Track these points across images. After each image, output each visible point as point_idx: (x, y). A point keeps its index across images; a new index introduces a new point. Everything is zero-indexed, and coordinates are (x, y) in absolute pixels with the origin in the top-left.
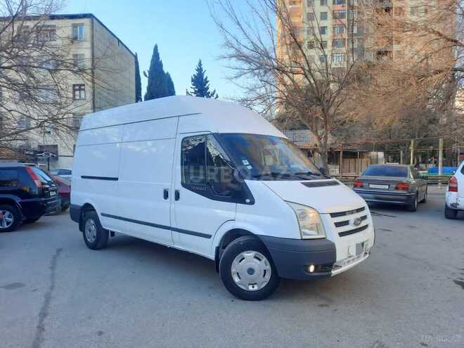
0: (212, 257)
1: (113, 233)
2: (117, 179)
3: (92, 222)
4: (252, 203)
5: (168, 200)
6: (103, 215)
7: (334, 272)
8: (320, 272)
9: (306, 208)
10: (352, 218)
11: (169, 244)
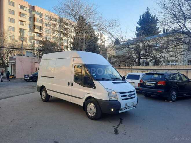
0: (82, 105)
1: (51, 96)
2: (53, 78)
3: (44, 92)
4: (95, 88)
5: (69, 86)
6: (48, 90)
7: (120, 112)
8: (115, 111)
9: (112, 91)
10: (128, 94)
11: (69, 101)
